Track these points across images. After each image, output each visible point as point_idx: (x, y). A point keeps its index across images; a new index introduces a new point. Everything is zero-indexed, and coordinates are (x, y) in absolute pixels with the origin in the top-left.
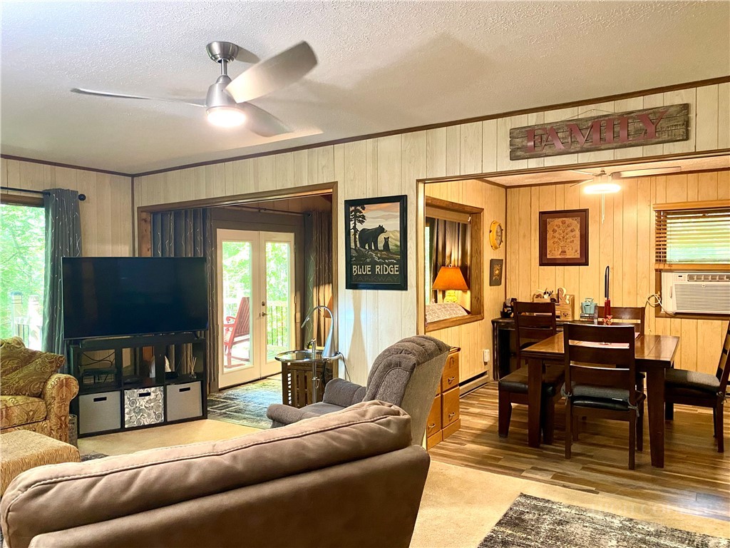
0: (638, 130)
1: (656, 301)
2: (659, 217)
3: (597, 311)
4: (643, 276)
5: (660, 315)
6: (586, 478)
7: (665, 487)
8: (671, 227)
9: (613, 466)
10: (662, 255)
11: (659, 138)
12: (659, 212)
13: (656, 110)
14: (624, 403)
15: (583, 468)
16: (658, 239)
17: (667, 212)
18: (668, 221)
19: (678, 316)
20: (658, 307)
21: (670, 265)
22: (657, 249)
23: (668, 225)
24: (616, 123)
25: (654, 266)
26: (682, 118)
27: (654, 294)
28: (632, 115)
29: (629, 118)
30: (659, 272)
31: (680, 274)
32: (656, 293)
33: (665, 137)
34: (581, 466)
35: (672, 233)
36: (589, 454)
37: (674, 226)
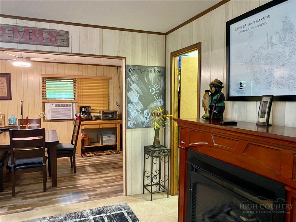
0: (47, 38)
1: (43, 115)
2: (43, 80)
3: (19, 122)
4: (37, 105)
5: (45, 121)
6: (25, 203)
7: (61, 195)
8: (48, 84)
9: (37, 193)
10: (45, 96)
11: (57, 44)
12: (43, 78)
13: (55, 31)
14: (41, 163)
15: (23, 199)
16: (43, 89)
17: (46, 78)
18: (47, 82)
19: (52, 121)
20: (44, 118)
21: (48, 100)
22: (43, 93)
23: (46, 83)
24: (37, 32)
25: (42, 101)
26: (66, 37)
27: (42, 112)
28: (45, 30)
29: (43, 31)
30: (44, 103)
31: (52, 104)
32: (43, 112)
33: (59, 44)
34: (21, 198)
35: (48, 87)
36: (24, 190)
37: (49, 84)
